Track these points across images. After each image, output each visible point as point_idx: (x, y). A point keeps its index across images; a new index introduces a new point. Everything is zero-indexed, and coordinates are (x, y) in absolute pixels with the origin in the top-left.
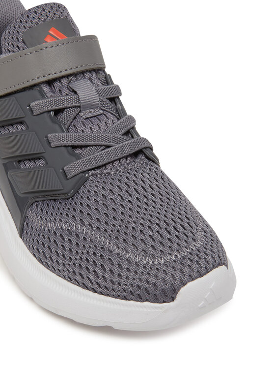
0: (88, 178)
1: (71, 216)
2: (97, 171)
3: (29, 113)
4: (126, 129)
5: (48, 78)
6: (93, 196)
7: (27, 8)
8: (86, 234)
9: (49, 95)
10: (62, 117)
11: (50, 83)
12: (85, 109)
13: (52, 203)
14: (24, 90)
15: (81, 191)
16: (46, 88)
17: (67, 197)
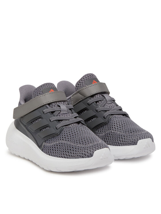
0: (64, 128)
1: (59, 139)
2: (67, 127)
3: (43, 114)
4: (75, 116)
5: (48, 103)
6: (66, 133)
7: (36, 87)
8: (65, 143)
9: (49, 108)
10: (54, 113)
11: (49, 104)
12: (62, 111)
13: (53, 138)
14: (40, 107)
15: (62, 132)
16: (48, 106)
17: (57, 135)
